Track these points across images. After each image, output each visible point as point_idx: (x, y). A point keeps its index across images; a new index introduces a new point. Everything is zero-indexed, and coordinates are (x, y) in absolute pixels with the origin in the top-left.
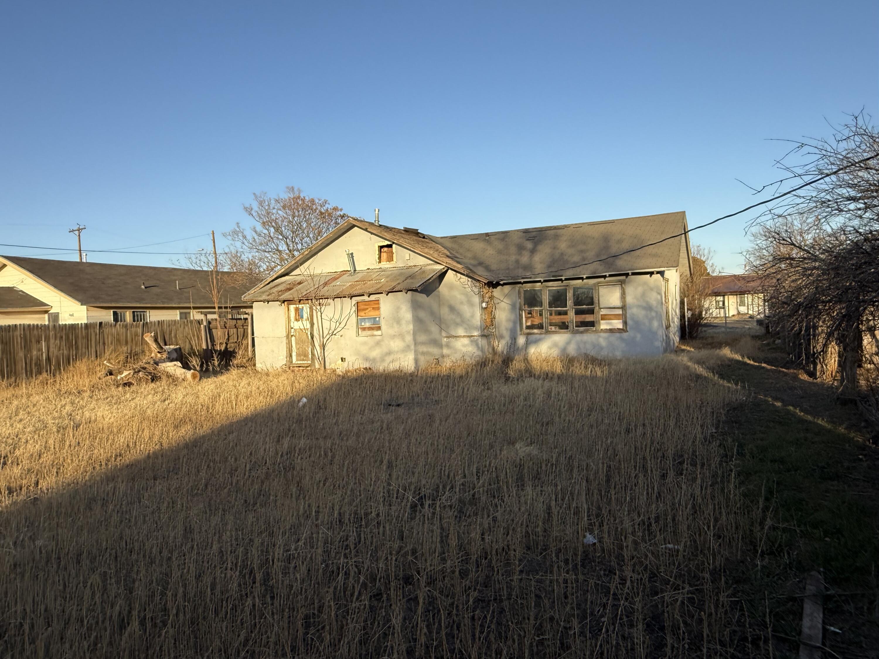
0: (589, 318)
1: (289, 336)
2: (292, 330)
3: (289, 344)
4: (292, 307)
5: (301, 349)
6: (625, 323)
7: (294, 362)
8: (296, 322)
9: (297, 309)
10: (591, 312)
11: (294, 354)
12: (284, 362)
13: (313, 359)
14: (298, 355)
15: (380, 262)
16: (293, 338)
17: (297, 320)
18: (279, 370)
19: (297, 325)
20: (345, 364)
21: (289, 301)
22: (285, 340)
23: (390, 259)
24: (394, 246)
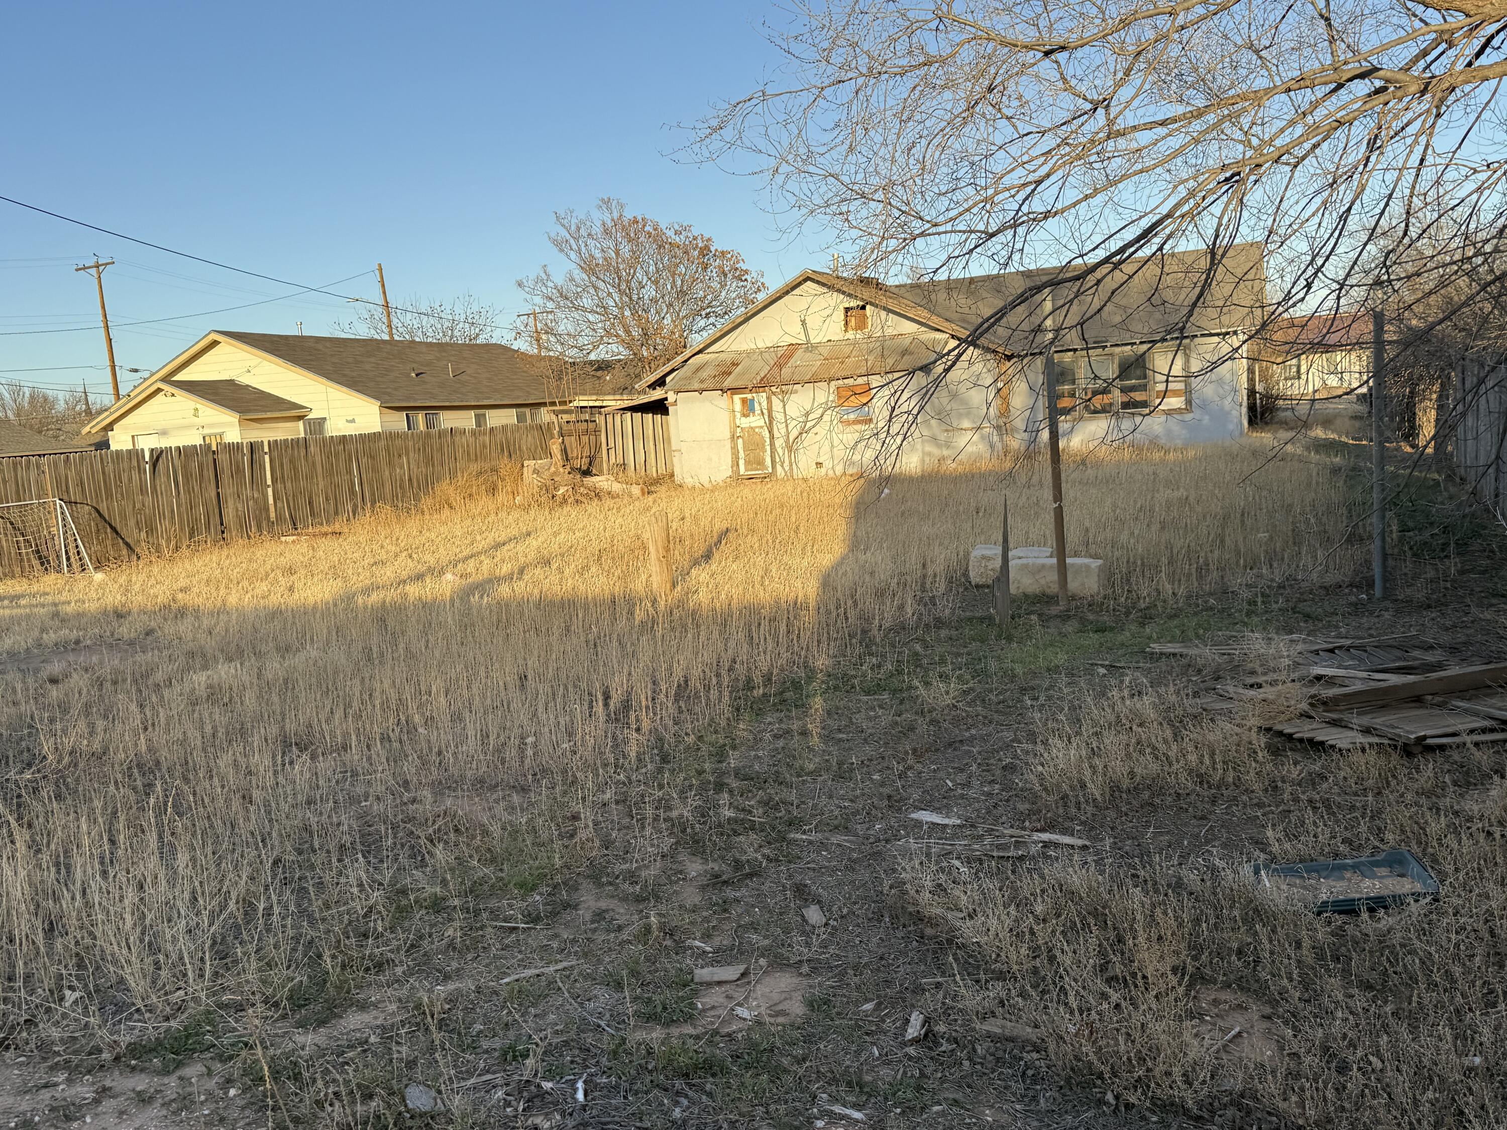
0: (1138, 396)
1: (733, 438)
2: (739, 430)
3: (734, 449)
4: (737, 398)
5: (752, 455)
6: (1189, 402)
7: (742, 472)
8: (743, 419)
9: (744, 401)
10: (1143, 388)
11: (742, 463)
12: (730, 473)
13: (774, 467)
14: (747, 463)
15: (846, 331)
16: (740, 441)
17: (745, 415)
18: (721, 484)
19: (745, 422)
20: (823, 471)
21: (734, 390)
22: (728, 445)
23: (862, 325)
24: (868, 307)
